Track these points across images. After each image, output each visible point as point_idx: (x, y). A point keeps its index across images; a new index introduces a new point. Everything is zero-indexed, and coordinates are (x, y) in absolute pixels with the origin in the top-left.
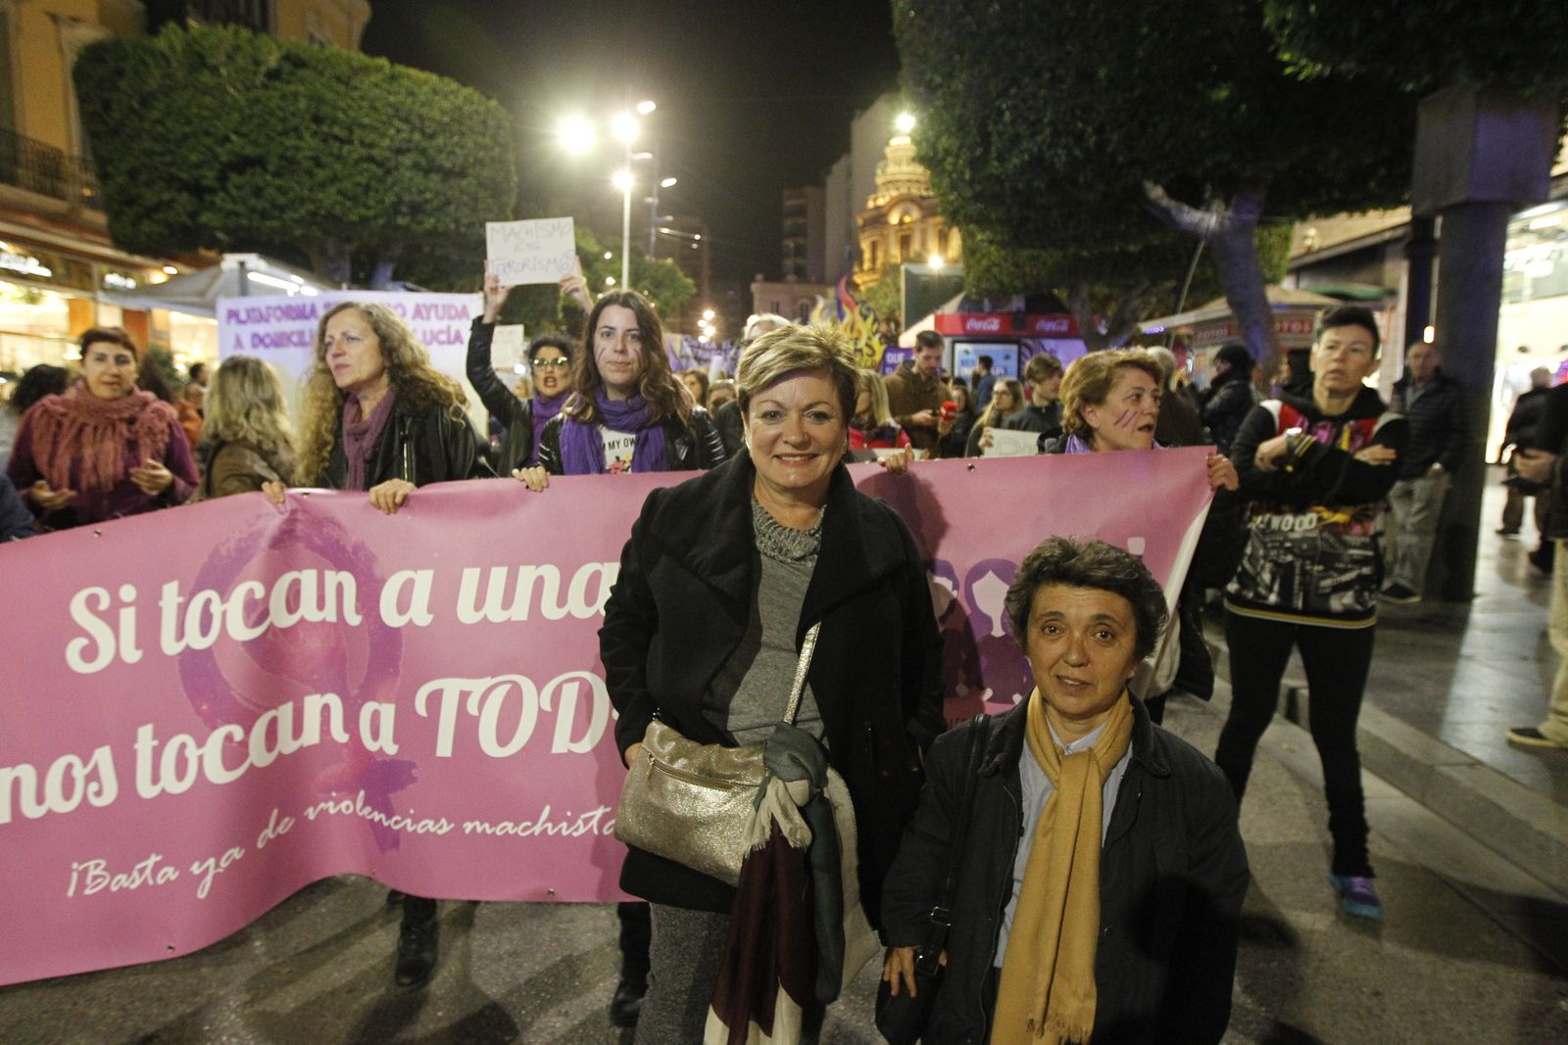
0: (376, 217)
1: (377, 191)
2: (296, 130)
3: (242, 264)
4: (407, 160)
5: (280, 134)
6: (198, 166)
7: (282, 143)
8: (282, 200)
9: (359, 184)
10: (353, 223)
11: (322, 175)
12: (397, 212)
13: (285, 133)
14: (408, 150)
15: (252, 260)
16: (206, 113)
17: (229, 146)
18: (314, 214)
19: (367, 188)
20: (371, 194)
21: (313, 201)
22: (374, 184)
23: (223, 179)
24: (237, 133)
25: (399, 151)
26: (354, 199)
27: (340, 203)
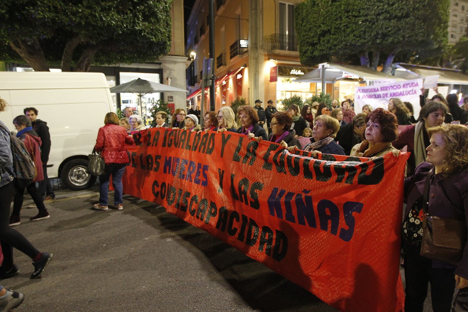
0: (368, 42)
1: (368, 32)
2: (340, 17)
3: (323, 66)
4: (381, 17)
5: (335, 20)
6: (313, 37)
7: (335, 23)
8: (335, 43)
9: (362, 31)
10: (359, 46)
11: (349, 30)
12: (377, 38)
13: (336, 20)
14: (382, 13)
15: (326, 65)
16: (315, 20)
17: (320, 28)
18: (346, 45)
19: (365, 32)
20: (366, 33)
21: (345, 41)
22: (367, 30)
23: (319, 39)
24: (323, 24)
25: (379, 14)
26: (360, 36)
27: (354, 39)
